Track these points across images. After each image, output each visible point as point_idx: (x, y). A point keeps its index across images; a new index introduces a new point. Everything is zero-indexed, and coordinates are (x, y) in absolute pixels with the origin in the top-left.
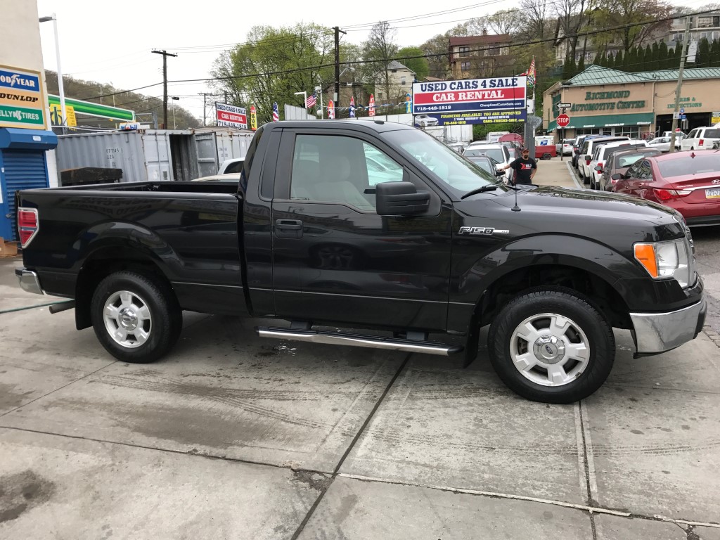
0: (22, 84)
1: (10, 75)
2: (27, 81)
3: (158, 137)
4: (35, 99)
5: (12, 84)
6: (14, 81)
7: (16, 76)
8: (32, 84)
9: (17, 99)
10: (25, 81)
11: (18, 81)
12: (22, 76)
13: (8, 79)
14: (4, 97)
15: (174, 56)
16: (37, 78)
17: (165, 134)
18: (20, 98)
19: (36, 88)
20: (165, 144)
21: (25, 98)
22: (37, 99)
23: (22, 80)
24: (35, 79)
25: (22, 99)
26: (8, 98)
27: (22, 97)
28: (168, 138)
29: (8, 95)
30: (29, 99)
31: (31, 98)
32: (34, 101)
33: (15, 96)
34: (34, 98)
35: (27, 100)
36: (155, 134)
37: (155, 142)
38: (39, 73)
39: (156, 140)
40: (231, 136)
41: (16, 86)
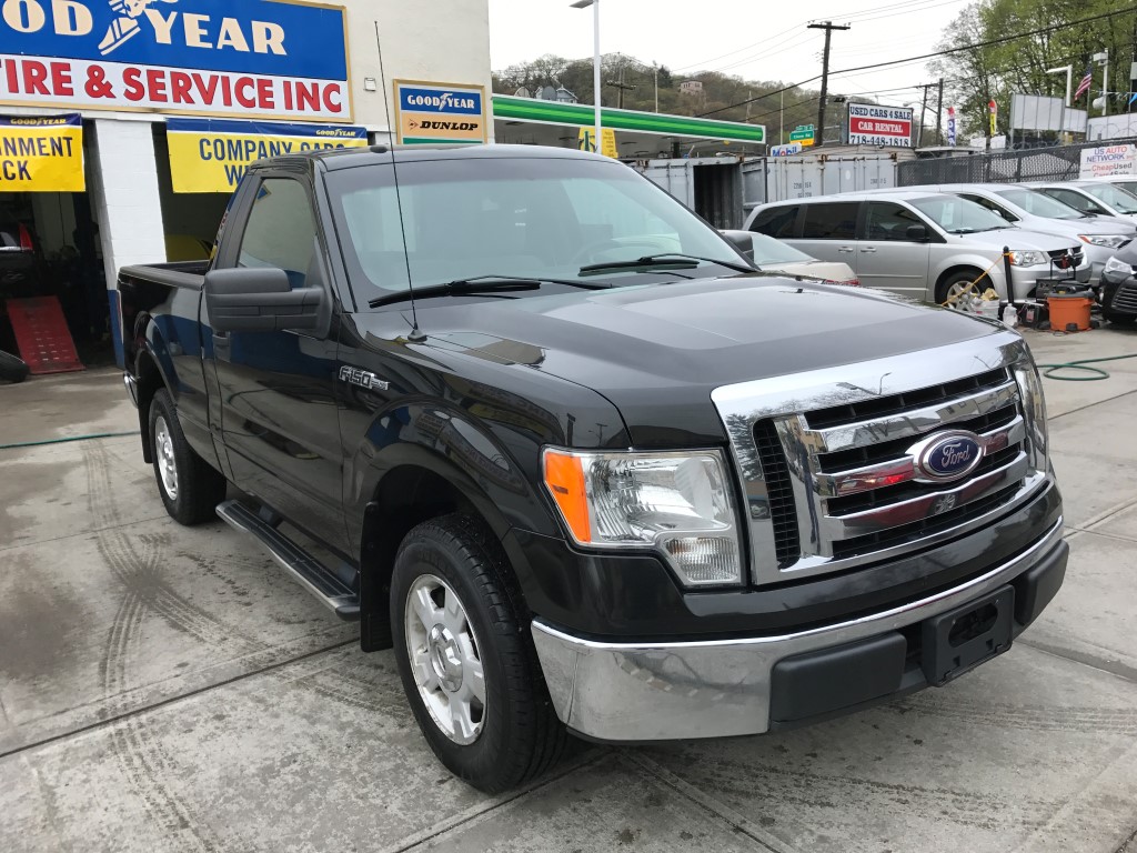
0: (456, 105)
1: (438, 94)
2: (463, 101)
3: (671, 170)
4: (474, 126)
5: (441, 108)
6: (444, 102)
7: (447, 95)
8: (471, 104)
9: (447, 127)
10: (460, 102)
11: (450, 102)
12: (456, 95)
13: (436, 101)
14: (428, 126)
15: (845, 28)
16: (478, 95)
17: (686, 166)
18: (451, 126)
19: (477, 110)
20: (683, 182)
21: (458, 125)
22: (476, 126)
23: (456, 100)
24: (476, 98)
25: (454, 128)
26: (434, 127)
27: (455, 124)
28: (691, 172)
29: (434, 123)
30: (464, 127)
31: (467, 125)
32: (471, 129)
33: (444, 124)
34: (472, 125)
35: (461, 128)
36: (667, 167)
37: (666, 179)
38: (481, 87)
39: (668, 176)
40: (821, 162)
41: (447, 109)
